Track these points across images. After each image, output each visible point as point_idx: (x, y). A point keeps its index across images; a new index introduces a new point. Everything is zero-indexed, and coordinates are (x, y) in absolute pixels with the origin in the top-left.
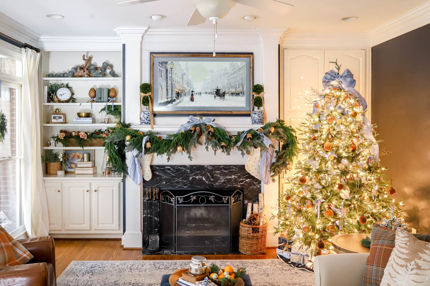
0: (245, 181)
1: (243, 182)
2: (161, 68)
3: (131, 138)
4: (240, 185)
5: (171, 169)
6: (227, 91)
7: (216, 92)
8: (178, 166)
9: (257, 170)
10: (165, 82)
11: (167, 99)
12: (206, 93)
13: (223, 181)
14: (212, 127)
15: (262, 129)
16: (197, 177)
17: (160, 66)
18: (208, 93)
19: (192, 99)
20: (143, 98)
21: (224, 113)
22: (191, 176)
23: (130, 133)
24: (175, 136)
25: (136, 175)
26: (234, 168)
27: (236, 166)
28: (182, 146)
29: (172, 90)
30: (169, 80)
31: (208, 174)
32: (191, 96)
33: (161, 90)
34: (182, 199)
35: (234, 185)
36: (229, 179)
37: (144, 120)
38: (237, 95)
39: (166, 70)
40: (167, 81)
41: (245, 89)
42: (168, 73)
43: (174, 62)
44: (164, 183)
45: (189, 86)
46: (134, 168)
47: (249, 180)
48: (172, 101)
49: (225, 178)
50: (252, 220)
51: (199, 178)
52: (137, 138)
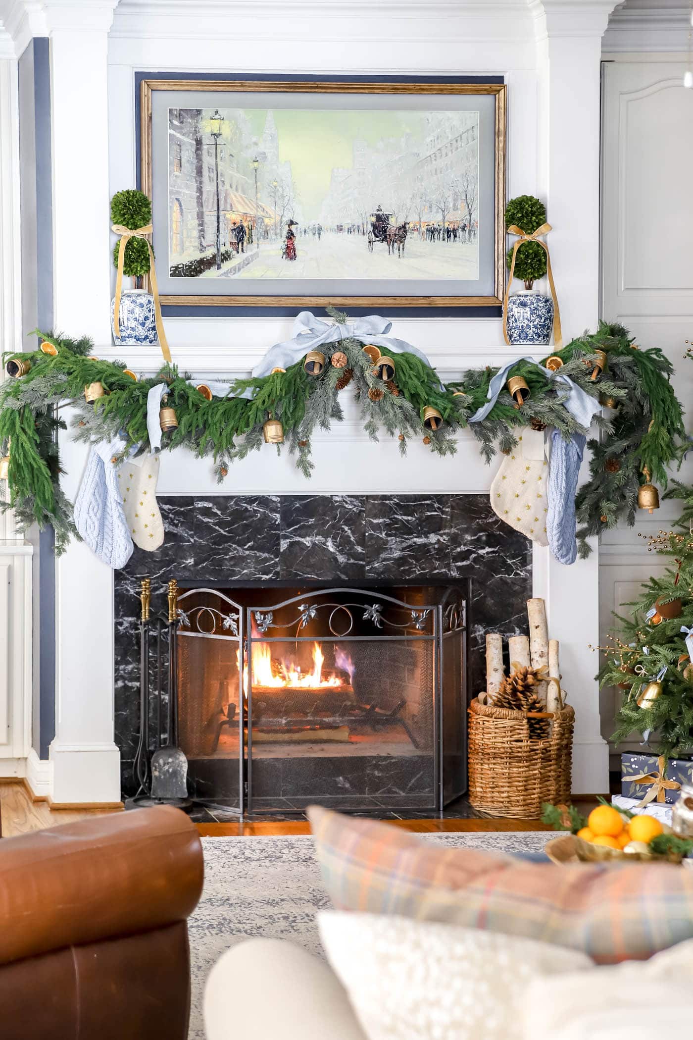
0: (474, 556)
1: (467, 558)
2: (178, 135)
3: (106, 392)
4: (458, 568)
5: (215, 510)
6: (413, 220)
7: (373, 225)
8: (239, 499)
9: (532, 510)
10: (194, 185)
11: (201, 251)
12: (340, 228)
13: (397, 554)
14: (385, 351)
15: (559, 360)
16: (307, 541)
17: (173, 126)
18: (346, 227)
19: (290, 252)
20: (127, 247)
21: (403, 303)
22: (286, 537)
23: (99, 372)
24: (259, 384)
25: (106, 529)
26: (436, 505)
27: (441, 499)
28: (283, 420)
29: (218, 217)
30: (205, 178)
31: (346, 528)
32: (284, 239)
33: (179, 215)
34: (269, 618)
35: (436, 569)
36: (419, 545)
37: (133, 329)
38: (449, 237)
39: (197, 140)
40: (201, 182)
41: (476, 216)
42: (205, 152)
43: (223, 112)
44: (191, 561)
45: (279, 202)
46: (101, 505)
47: (488, 549)
48: (218, 259)
49: (404, 545)
50: (522, 692)
51: (314, 544)
52: (126, 391)
